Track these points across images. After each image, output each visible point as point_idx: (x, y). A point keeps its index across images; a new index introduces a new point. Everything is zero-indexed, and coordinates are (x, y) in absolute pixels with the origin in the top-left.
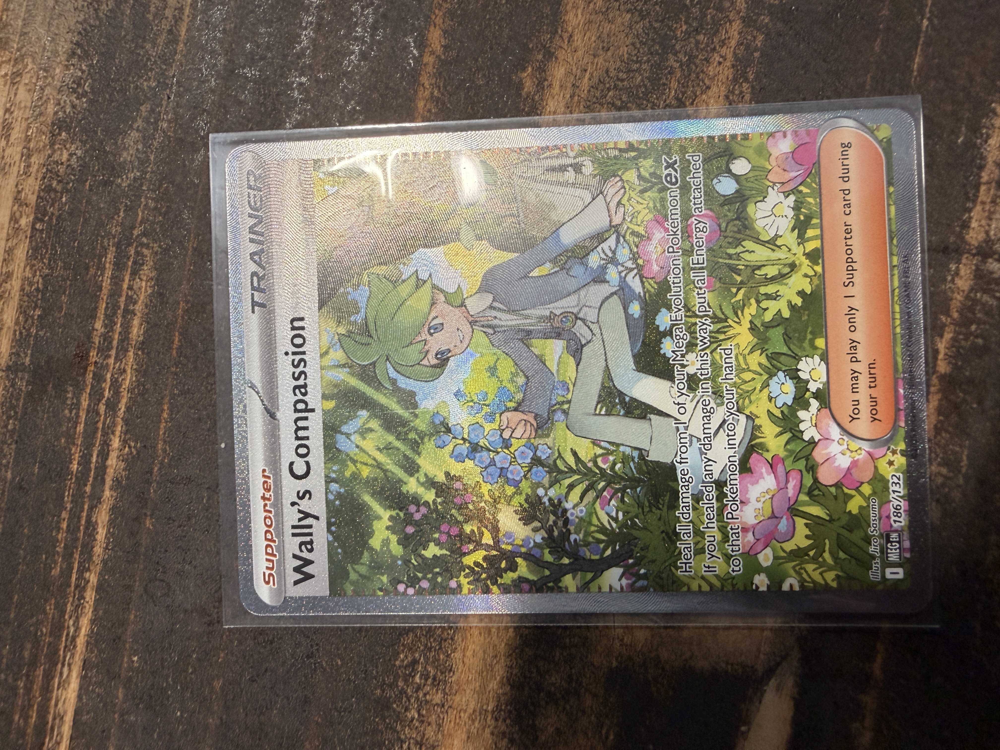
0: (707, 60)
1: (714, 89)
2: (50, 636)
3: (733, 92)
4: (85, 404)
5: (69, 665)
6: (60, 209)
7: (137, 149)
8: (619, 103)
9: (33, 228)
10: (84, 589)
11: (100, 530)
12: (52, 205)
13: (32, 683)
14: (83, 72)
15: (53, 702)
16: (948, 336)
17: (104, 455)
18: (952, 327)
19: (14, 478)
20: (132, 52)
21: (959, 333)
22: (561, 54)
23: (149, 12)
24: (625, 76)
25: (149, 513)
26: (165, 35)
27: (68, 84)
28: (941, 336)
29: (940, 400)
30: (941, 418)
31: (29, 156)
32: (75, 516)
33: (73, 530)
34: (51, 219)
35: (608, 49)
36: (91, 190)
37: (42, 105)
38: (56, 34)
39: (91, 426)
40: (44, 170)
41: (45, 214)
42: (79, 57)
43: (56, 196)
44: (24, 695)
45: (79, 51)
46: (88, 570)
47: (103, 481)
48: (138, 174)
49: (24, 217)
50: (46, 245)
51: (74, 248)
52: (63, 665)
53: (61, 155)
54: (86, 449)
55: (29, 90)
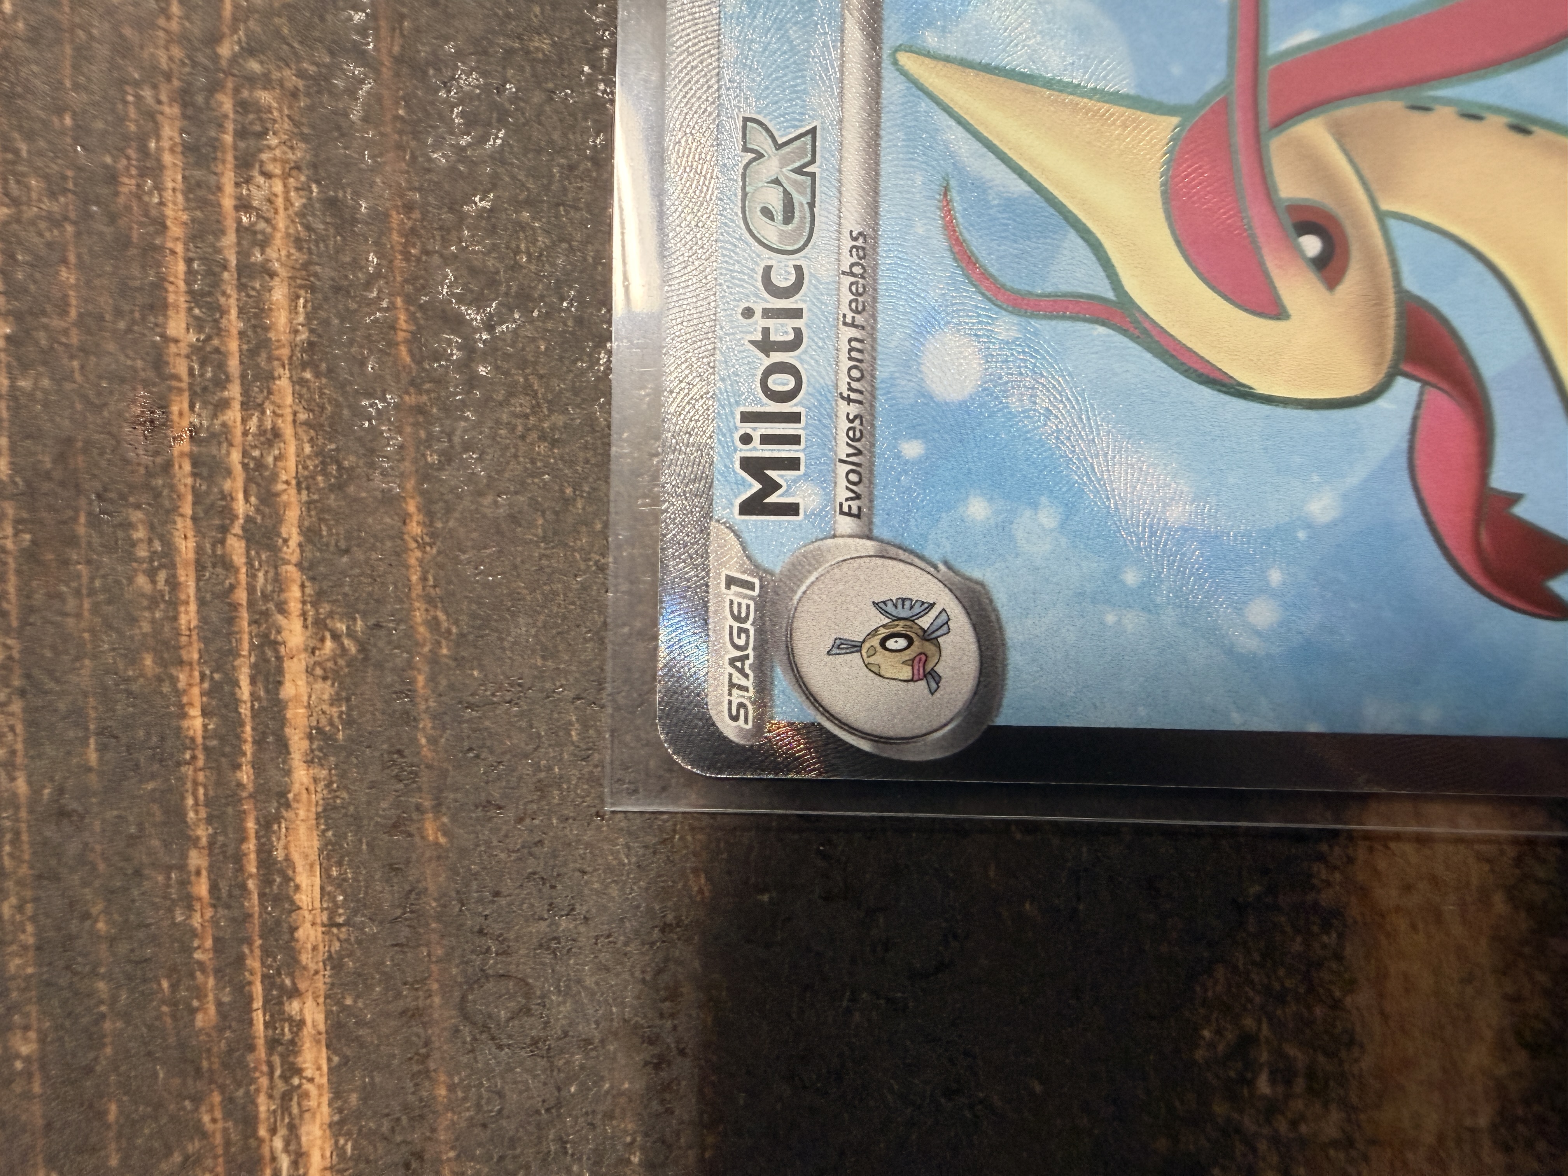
4: (186, 546)
10: (293, 1047)
11: (302, 878)
17: (269, 674)
19: (36, 791)
25: (427, 804)
32: (226, 855)
33: (228, 896)
39: (218, 604)
46: (296, 992)
47: (283, 746)
54: (218, 669)
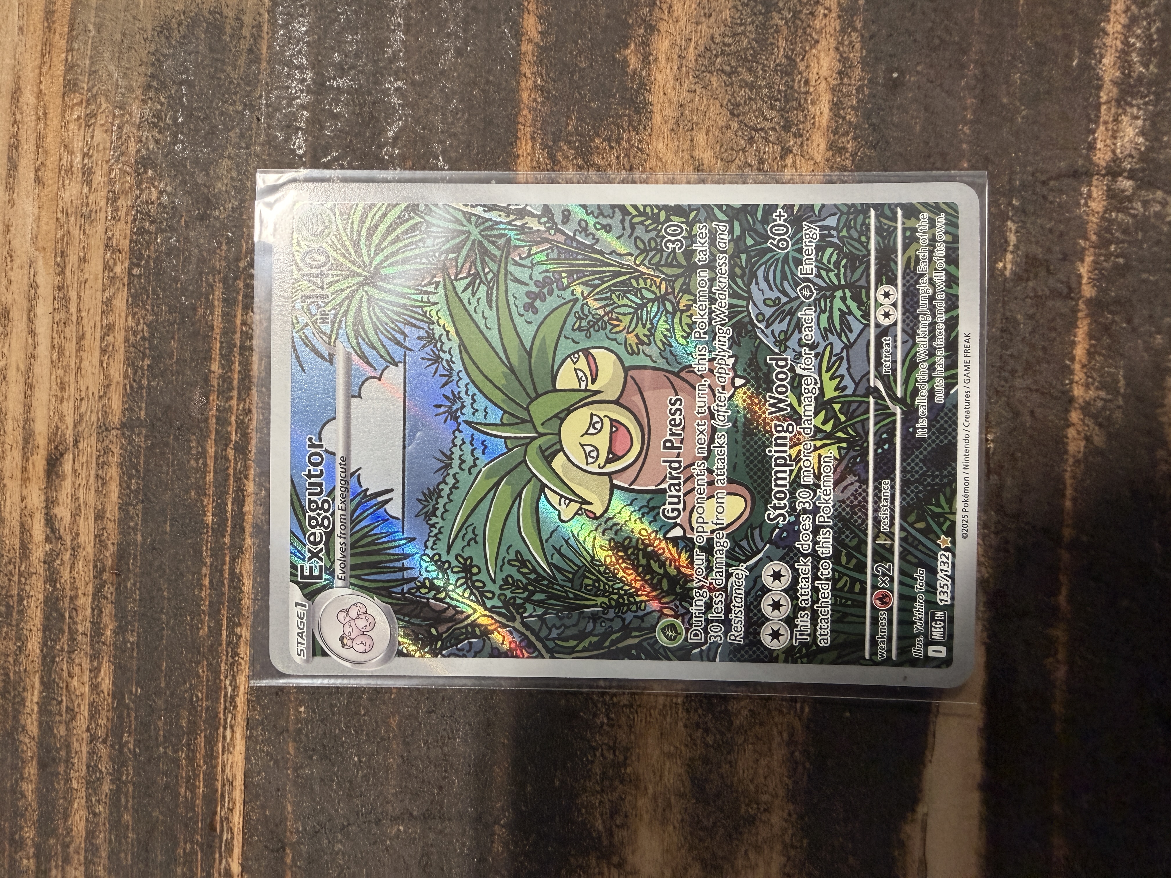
0: (812, 14)
1: (823, 42)
2: (207, 700)
3: (841, 43)
4: (211, 451)
5: (232, 727)
6: (156, 251)
7: (232, 178)
8: (727, 69)
9: (130, 274)
10: (237, 645)
11: (246, 581)
12: (148, 247)
13: (194, 752)
14: (162, 104)
15: (220, 769)
16: (1089, 259)
17: (239, 502)
18: (1092, 250)
19: (144, 540)
20: (212, 78)
21: (1100, 255)
22: (663, 27)
23: (225, 34)
24: (731, 41)
26: (245, 55)
27: (147, 120)
28: (1082, 261)
29: (1090, 324)
30: (1093, 342)
31: (115, 200)
32: (217, 570)
33: (216, 586)
34: (147, 262)
35: (710, 15)
36: (187, 226)
37: (122, 144)
38: (128, 69)
39: (222, 473)
40: (134, 212)
41: (140, 257)
42: (156, 89)
43: (151, 238)
44: (187, 766)
45: (155, 84)
46: (239, 625)
47: (243, 529)
48: (236, 203)
49: (119, 264)
50: (147, 291)
51: (177, 289)
52: (225, 728)
53: (150, 193)
54: (220, 498)
55: (106, 131)
